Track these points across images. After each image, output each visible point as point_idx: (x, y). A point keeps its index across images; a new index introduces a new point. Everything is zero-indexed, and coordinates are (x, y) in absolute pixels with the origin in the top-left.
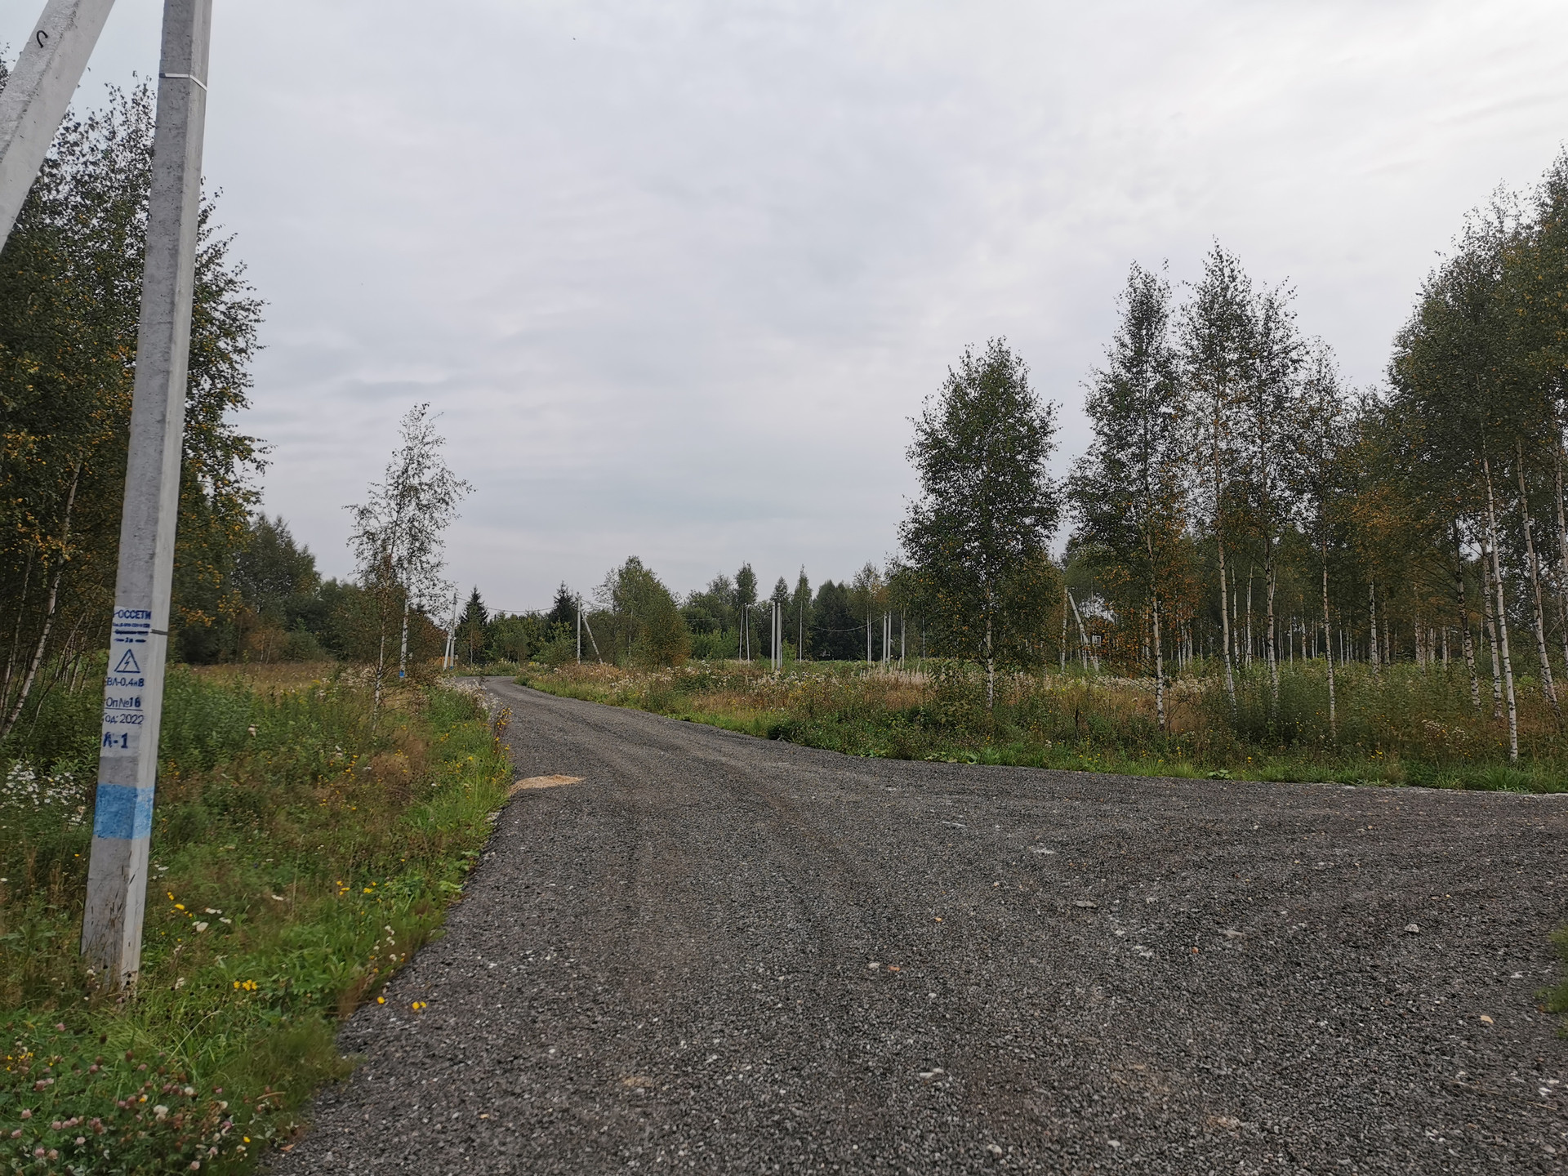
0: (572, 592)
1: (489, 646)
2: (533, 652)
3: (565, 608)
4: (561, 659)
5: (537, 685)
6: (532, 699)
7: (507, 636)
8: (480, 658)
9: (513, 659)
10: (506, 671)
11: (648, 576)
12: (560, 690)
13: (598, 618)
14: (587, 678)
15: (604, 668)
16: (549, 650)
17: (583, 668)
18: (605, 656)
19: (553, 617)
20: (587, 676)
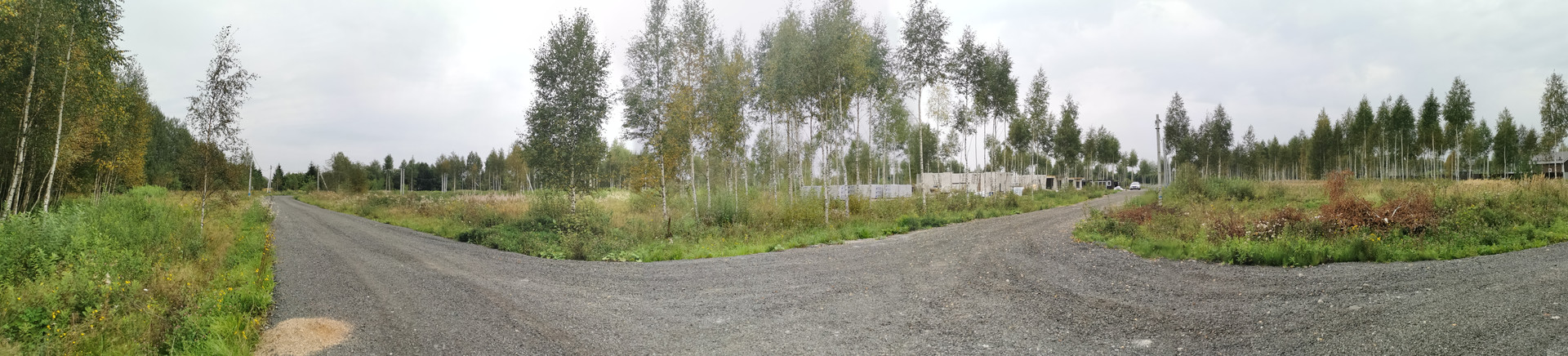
0: (315, 165)
1: (284, 184)
2: (300, 186)
3: (313, 171)
4: (311, 189)
5: (301, 199)
6: (299, 206)
7: (291, 180)
8: (280, 189)
9: (293, 189)
10: (290, 193)
11: (346, 159)
12: (311, 202)
13: (327, 175)
14: (323, 198)
15: (330, 194)
16: (306, 186)
17: (322, 193)
18: (330, 189)
19: (308, 174)
20: (323, 197)
